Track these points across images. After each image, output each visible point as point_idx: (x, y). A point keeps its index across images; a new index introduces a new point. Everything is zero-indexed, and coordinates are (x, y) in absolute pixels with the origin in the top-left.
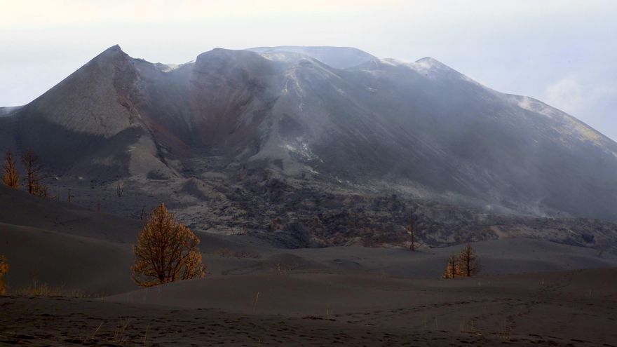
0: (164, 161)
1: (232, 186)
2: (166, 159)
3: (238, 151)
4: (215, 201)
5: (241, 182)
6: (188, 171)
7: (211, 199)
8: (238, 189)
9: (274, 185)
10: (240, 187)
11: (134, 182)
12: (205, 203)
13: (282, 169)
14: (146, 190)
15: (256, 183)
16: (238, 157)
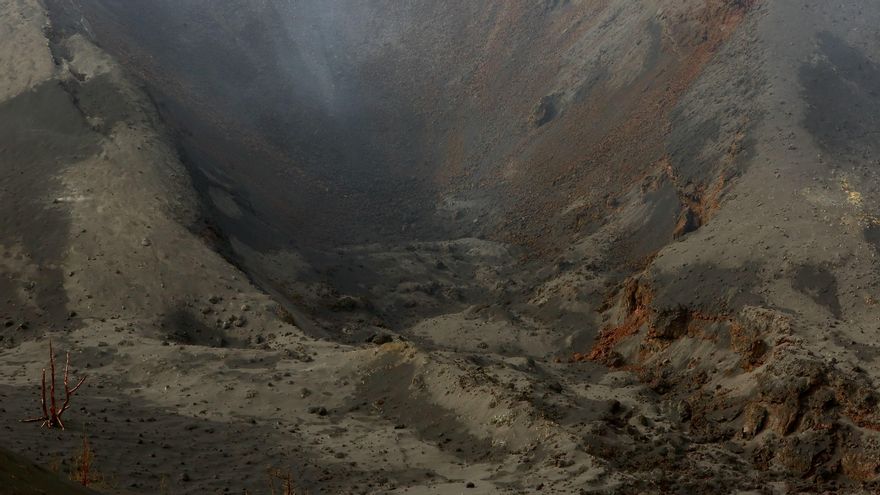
0: (232, 258)
1: (580, 390)
2: (237, 245)
3: (580, 215)
4: (528, 464)
5: (619, 374)
6: (352, 307)
7: (505, 451)
8: (616, 407)
9: (804, 394)
10: (626, 397)
11: (104, 355)
12: (478, 472)
13: (837, 312)
14: (175, 397)
15: (703, 378)
16: (588, 247)
